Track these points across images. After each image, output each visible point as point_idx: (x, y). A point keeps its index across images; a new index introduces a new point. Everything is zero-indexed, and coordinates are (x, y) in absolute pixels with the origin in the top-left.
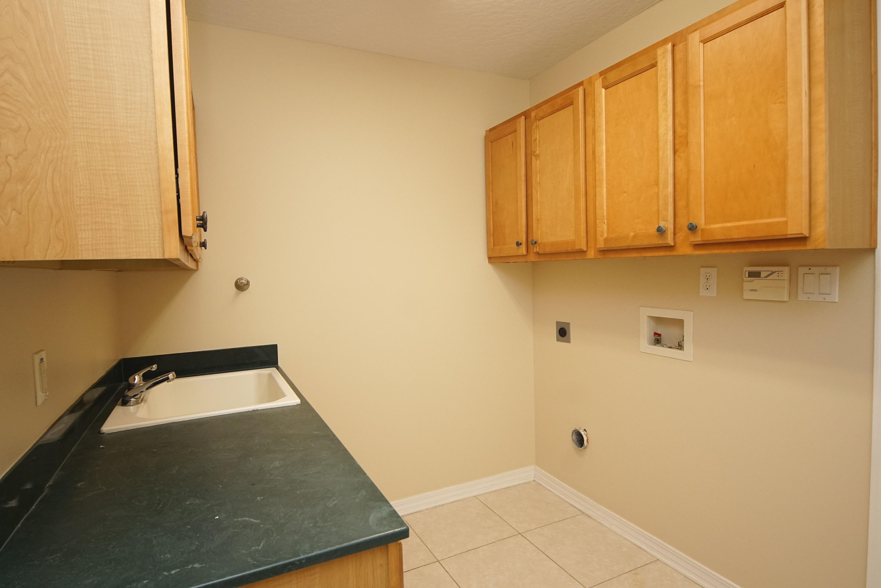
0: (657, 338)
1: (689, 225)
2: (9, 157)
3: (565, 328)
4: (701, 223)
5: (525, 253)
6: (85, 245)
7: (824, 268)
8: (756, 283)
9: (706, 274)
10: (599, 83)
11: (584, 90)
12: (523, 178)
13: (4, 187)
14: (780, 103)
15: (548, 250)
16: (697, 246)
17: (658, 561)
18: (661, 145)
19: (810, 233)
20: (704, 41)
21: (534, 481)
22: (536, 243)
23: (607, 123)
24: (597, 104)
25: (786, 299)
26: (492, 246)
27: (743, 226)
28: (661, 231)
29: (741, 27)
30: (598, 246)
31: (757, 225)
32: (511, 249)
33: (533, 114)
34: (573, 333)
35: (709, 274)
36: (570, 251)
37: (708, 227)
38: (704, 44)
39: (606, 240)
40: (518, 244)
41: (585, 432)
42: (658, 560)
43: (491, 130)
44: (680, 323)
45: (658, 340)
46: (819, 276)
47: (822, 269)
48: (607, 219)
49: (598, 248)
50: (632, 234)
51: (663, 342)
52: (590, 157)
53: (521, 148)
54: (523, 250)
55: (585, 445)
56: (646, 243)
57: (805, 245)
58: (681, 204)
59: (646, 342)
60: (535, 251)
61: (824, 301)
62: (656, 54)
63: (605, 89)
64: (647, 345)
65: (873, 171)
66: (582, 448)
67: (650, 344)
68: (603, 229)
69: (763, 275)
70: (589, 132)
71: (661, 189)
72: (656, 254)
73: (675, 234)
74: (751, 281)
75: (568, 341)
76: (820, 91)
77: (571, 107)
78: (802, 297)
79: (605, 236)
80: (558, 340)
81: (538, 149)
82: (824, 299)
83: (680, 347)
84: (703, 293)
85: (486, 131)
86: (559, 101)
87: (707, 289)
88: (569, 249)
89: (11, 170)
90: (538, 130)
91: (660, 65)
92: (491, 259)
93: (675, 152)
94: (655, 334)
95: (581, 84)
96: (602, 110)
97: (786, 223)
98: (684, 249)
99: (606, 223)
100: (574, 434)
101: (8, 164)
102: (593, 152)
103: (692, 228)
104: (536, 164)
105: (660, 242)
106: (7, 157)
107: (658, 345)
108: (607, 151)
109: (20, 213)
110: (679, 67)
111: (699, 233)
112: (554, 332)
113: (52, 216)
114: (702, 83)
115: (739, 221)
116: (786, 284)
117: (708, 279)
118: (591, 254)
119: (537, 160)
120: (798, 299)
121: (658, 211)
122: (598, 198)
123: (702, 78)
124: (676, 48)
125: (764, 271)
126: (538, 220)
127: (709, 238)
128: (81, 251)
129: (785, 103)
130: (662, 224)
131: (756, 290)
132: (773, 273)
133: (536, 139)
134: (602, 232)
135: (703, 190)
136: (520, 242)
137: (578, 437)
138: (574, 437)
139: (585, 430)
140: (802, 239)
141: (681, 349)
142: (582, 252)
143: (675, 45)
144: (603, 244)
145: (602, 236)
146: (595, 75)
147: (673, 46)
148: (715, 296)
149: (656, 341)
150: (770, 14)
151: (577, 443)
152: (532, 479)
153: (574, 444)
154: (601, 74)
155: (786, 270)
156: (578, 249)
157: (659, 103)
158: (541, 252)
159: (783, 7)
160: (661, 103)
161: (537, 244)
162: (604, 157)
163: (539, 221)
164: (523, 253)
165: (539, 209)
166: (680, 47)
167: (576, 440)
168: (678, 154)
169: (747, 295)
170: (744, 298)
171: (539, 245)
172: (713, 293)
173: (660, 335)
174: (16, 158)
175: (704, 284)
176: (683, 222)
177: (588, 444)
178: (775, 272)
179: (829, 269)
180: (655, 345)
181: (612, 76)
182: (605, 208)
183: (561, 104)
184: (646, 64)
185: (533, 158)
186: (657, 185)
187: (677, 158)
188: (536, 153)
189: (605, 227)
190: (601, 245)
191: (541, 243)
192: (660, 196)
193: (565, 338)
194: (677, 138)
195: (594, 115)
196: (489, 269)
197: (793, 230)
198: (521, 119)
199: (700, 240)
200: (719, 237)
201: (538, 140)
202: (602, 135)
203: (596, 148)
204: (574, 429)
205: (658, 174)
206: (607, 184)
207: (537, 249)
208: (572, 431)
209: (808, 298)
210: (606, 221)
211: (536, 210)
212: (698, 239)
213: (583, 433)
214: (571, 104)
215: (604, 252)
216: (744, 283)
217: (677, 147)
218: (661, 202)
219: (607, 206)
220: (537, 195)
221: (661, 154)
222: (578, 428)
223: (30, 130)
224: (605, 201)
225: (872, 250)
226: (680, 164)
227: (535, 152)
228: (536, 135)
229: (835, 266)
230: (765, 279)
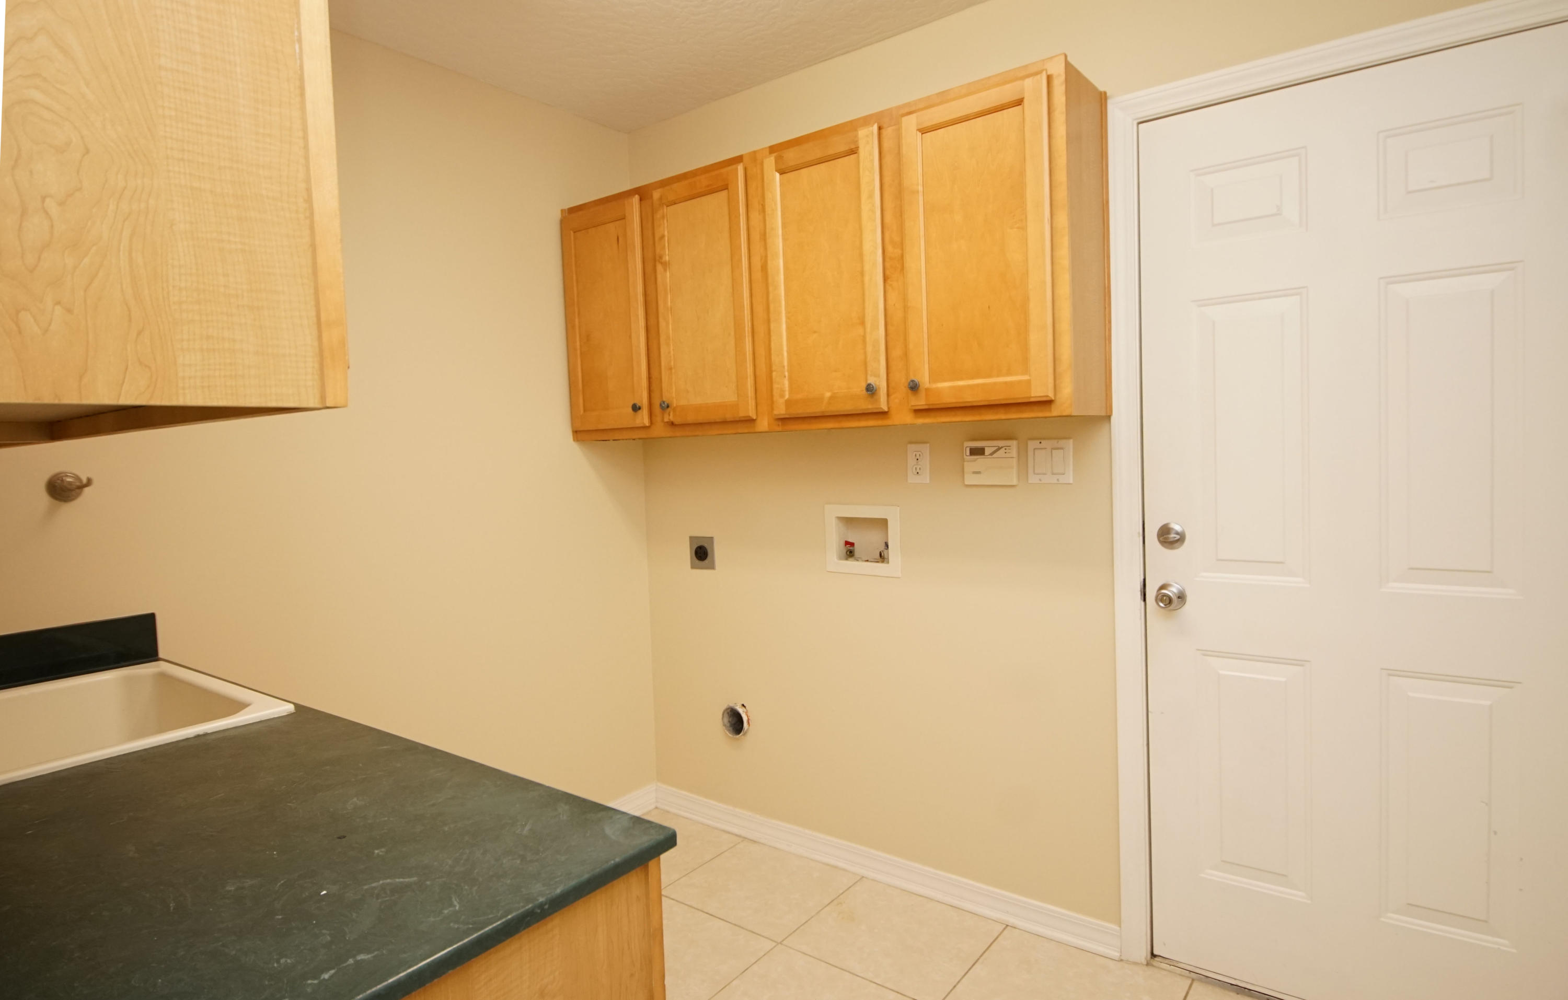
0: (850, 550)
1: (910, 383)
2: (48, 200)
3: (706, 545)
4: (924, 380)
5: (646, 422)
6: (190, 378)
7: (1056, 441)
8: (979, 462)
9: (915, 453)
10: (770, 163)
11: (745, 169)
12: (641, 298)
13: (39, 259)
14: (1018, 228)
15: (691, 418)
16: (918, 412)
17: (864, 879)
18: (867, 267)
19: (1055, 395)
20: (923, 131)
21: (657, 808)
22: (668, 407)
23: (784, 226)
24: (768, 195)
25: (1015, 482)
26: (582, 412)
27: (978, 385)
28: (870, 389)
29: (969, 121)
30: (776, 412)
31: (995, 384)
32: (620, 415)
33: (656, 195)
34: (719, 553)
35: (920, 453)
36: (728, 420)
37: (934, 386)
38: (922, 134)
39: (788, 403)
40: (636, 408)
41: (744, 708)
42: (863, 877)
43: (572, 210)
44: (883, 523)
45: (851, 552)
46: (1052, 451)
47: (1054, 443)
48: (788, 371)
49: (775, 415)
50: (828, 394)
51: (857, 553)
52: (758, 275)
53: (634, 247)
54: (643, 418)
55: (745, 730)
56: (848, 407)
57: (1050, 411)
58: (896, 353)
59: (835, 556)
60: (666, 420)
61: (1057, 482)
62: (856, 136)
63: (780, 174)
64: (836, 560)
65: (1107, 322)
66: (741, 734)
67: (840, 559)
68: (783, 386)
69: (987, 451)
70: (756, 236)
71: (868, 330)
72: (863, 423)
73: (888, 395)
74: (975, 461)
75: (712, 567)
76: (1063, 219)
77: (725, 193)
78: (1033, 479)
79: (787, 397)
80: (693, 567)
81: (667, 252)
82: (1058, 480)
83: (882, 558)
84: (912, 479)
85: (562, 211)
86: (703, 181)
87: (918, 473)
88: (729, 417)
89: (52, 226)
90: (665, 221)
91: (863, 152)
92: (579, 434)
93: (885, 279)
94: (847, 543)
95: (739, 159)
96: (776, 204)
97: (1029, 382)
98: (902, 417)
99: (787, 378)
100: (726, 715)
101: (46, 212)
102: (762, 267)
103: (914, 387)
104: (665, 277)
105: (870, 407)
106: (43, 199)
107: (850, 559)
108: (786, 268)
109: (69, 311)
110: (889, 160)
111: (922, 394)
112: (686, 553)
113: (130, 320)
114: (920, 188)
115: (973, 378)
116: (1014, 462)
117: (917, 459)
118: (763, 424)
119: (665, 270)
120: (1029, 482)
121: (865, 363)
122: (774, 338)
123: (920, 182)
124: (884, 132)
125: (989, 446)
126: (671, 369)
127: (935, 401)
128: (184, 388)
129: (1024, 228)
130: (871, 380)
131: (979, 473)
132: (999, 449)
133: (663, 237)
134: (783, 391)
135: (926, 336)
136: (639, 404)
137: (730, 720)
138: (726, 720)
139: (743, 705)
140: (1047, 403)
141: (883, 562)
142: (750, 421)
143: (883, 128)
144: (784, 409)
145: (782, 396)
146: (762, 149)
147: (880, 128)
148: (928, 482)
149: (848, 553)
150: (1004, 111)
151: (731, 729)
152: (653, 806)
153: (726, 731)
154: (773, 149)
155: (1014, 443)
156: (744, 417)
157: (863, 207)
158: (677, 421)
159: (1020, 104)
160: (865, 207)
161: (669, 409)
162: (782, 277)
163: (673, 371)
164: (644, 423)
165: (672, 352)
166: (888, 132)
167: (728, 725)
168: (889, 282)
169: (970, 479)
170: (966, 483)
171: (674, 410)
172: (925, 478)
173: (852, 544)
174: (61, 204)
175: (913, 467)
176: (901, 380)
177: (749, 726)
178: (1002, 447)
179: (1062, 443)
180: (847, 559)
181: (791, 156)
182: (785, 354)
183: (708, 186)
184: (843, 148)
185: (659, 268)
186: (863, 323)
187: (887, 287)
188: (664, 259)
189: (786, 383)
190: (781, 410)
191: (677, 406)
192: (868, 339)
193: (706, 561)
194: (887, 259)
195: (763, 210)
196: (575, 452)
197: (1038, 392)
198: (634, 199)
199: (924, 403)
200: (949, 399)
201: (666, 238)
202: (778, 243)
203: (769, 262)
204: (725, 707)
205: (864, 308)
206: (788, 318)
207: (670, 417)
208: (722, 711)
209: (1040, 480)
210: (786, 374)
211: (667, 352)
212: (920, 402)
213: (741, 710)
214: (725, 188)
215: (783, 420)
216: (965, 463)
217: (888, 272)
218: (869, 349)
219: (788, 352)
220: (667, 327)
221: (867, 279)
222: (732, 705)
223: (87, 151)
224: (785, 343)
225: (1108, 417)
226: (893, 297)
227: (661, 257)
228: (664, 230)
229: (1069, 438)
230: (990, 457)
